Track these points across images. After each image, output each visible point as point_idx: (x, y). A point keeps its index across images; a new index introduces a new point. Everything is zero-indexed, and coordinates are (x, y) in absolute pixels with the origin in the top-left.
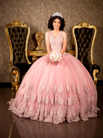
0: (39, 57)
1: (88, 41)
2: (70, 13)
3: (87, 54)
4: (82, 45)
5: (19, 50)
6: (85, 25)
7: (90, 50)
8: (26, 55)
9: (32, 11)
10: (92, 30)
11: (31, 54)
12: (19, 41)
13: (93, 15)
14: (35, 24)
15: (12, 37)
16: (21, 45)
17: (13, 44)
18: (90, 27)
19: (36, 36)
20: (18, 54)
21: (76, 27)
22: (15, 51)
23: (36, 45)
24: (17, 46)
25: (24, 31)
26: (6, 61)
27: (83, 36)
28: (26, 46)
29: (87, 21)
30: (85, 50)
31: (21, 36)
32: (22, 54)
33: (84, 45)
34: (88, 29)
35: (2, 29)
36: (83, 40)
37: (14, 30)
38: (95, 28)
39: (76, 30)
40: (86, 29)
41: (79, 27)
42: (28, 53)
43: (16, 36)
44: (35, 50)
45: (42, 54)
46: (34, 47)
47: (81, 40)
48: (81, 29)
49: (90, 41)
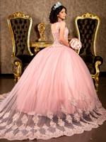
0: (41, 49)
1: (91, 32)
2: (73, 3)
3: (90, 46)
4: (85, 36)
5: (22, 41)
6: (88, 16)
7: (93, 42)
8: (29, 46)
9: (35, 2)
10: (95, 21)
11: (33, 45)
12: (21, 32)
13: (97, 6)
14: (37, 15)
15: (14, 29)
16: (24, 37)
17: (15, 35)
18: (93, 18)
19: (39, 27)
20: (20, 46)
21: (79, 18)
22: (18, 42)
23: (39, 37)
24: (19, 37)
25: (26, 22)
26: (9, 53)
27: (86, 27)
28: (29, 37)
29: (91, 11)
30: (87, 42)
31: (23, 27)
32: (24, 46)
33: (87, 37)
34: (91, 19)
35: (5, 20)
36: (86, 31)
37: (16, 21)
38: (98, 19)
39: (79, 21)
40: (89, 20)
41: (82, 18)
42: (30, 44)
43: (19, 28)
44: (37, 41)
45: (45, 46)
46: (36, 38)
47: (84, 31)
48: (84, 20)
49: (93, 33)
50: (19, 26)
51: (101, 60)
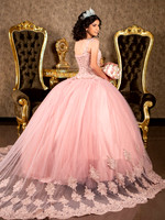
0: (61, 80)
1: (138, 56)
2: (113, 10)
3: (137, 77)
4: (130, 63)
5: (30, 67)
6: (134, 30)
7: (141, 71)
8: (41, 75)
9: (52, 6)
10: (145, 39)
11: (48, 74)
12: (29, 53)
13: (150, 16)
14: (55, 27)
15: (18, 47)
16: (33, 60)
17: (19, 57)
18: (143, 34)
19: (57, 45)
20: (27, 74)
21: (120, 33)
22: (24, 68)
23: (57, 61)
24: (26, 61)
25: (38, 37)
26: (10, 85)
27: (131, 48)
28: (41, 61)
29: (139, 23)
30: (133, 71)
31: (33, 45)
32: (34, 74)
33: (133, 63)
34: (139, 36)
35: (4, 33)
36: (130, 55)
37: (22, 36)
38: (151, 36)
39: (121, 38)
40: (136, 37)
41: (125, 33)
42: (44, 72)
43: (26, 46)
44: (54, 68)
45: (66, 75)
46: (53, 63)
47: (127, 54)
48: (128, 37)
49: (142, 57)
50: (27, 43)
51: (153, 99)
